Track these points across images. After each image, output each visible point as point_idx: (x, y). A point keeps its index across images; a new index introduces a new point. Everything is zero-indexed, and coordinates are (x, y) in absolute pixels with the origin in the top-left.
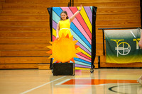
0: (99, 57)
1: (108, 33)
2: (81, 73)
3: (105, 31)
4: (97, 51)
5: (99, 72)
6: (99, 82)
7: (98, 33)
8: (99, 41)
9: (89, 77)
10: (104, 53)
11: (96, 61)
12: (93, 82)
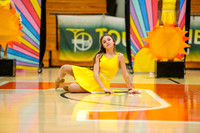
0: (51, 52)
1: (64, 20)
2: (24, 74)
3: (60, 17)
4: (47, 44)
5: (50, 72)
6: (50, 85)
7: (50, 20)
8: (51, 31)
9: (35, 79)
10: (57, 47)
11: (46, 56)
12: (41, 86)
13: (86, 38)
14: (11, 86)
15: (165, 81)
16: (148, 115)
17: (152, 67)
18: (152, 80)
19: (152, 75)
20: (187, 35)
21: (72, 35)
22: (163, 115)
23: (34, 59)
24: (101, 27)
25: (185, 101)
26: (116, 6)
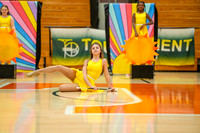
0: (45, 58)
1: (56, 32)
2: (23, 76)
3: (52, 30)
4: (42, 52)
6: (45, 85)
7: (44, 32)
8: (45, 41)
9: (32, 81)
10: (50, 55)
11: (41, 62)
12: (37, 86)
13: (74, 47)
14: (12, 86)
15: (138, 81)
16: (125, 109)
17: (128, 70)
18: (128, 80)
19: (128, 77)
20: (156, 46)
21: (62, 44)
22: (137, 109)
23: (31, 64)
24: (87, 38)
25: (155, 98)
26: (98, 21)
